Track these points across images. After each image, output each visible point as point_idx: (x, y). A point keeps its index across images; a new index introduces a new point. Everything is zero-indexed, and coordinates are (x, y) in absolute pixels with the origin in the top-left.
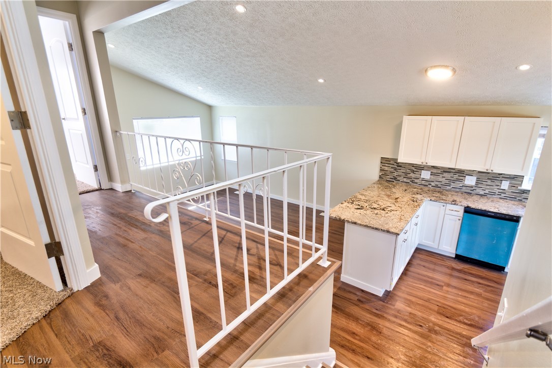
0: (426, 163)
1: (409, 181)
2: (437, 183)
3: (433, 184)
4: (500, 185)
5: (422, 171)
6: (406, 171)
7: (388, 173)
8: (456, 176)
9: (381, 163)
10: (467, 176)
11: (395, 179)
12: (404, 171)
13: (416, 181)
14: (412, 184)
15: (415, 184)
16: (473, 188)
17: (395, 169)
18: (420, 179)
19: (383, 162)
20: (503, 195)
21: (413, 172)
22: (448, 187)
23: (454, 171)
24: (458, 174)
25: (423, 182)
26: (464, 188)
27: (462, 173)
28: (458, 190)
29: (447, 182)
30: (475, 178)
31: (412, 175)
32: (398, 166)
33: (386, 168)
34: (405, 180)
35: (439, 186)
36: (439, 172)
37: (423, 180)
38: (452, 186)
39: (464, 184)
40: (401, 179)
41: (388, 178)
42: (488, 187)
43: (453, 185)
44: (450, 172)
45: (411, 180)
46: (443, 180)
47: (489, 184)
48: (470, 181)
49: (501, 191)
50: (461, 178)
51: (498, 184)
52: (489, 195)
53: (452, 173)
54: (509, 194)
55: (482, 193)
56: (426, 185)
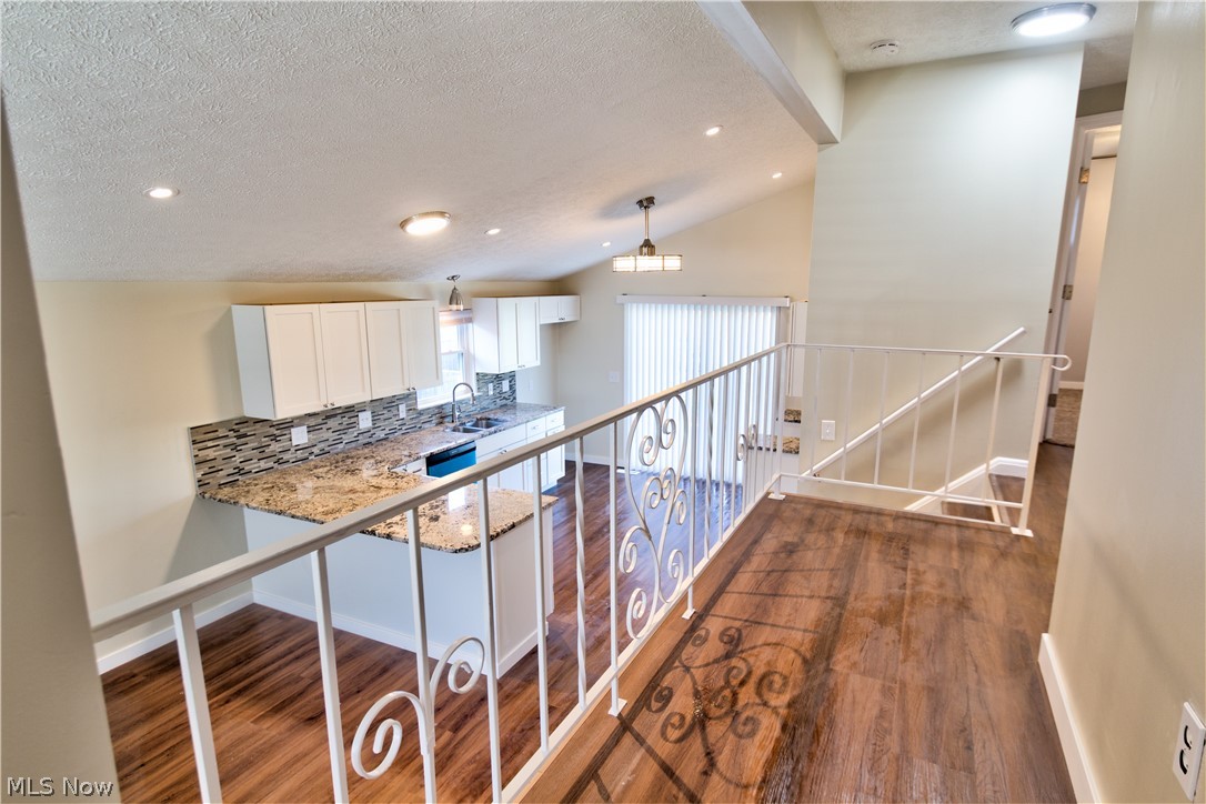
1: (271, 464)
2: (322, 445)
3: (316, 450)
4: (398, 413)
5: (292, 430)
6: (260, 442)
7: (218, 464)
8: (346, 420)
9: (194, 442)
10: (360, 414)
11: (240, 471)
12: (255, 445)
13: (286, 457)
14: (280, 467)
15: (285, 466)
16: (372, 433)
17: (235, 447)
18: (293, 450)
19: (198, 438)
20: (404, 428)
21: (275, 438)
22: (341, 446)
23: (340, 412)
24: (348, 415)
25: (300, 454)
26: (360, 437)
27: (351, 411)
28: (353, 445)
29: (335, 436)
30: (370, 413)
31: (275, 447)
32: (238, 437)
33: (211, 453)
34: (263, 464)
35: (327, 449)
36: (320, 421)
37: (298, 448)
38: (344, 442)
39: (359, 430)
40: (253, 466)
41: (222, 477)
42: (387, 422)
43: (346, 439)
44: (335, 415)
45: (275, 459)
46: (329, 435)
47: (386, 416)
48: (365, 421)
49: (400, 422)
50: (353, 420)
51: (396, 412)
52: (390, 436)
53: (339, 417)
54: (409, 424)
55: (383, 436)
56: (305, 457)
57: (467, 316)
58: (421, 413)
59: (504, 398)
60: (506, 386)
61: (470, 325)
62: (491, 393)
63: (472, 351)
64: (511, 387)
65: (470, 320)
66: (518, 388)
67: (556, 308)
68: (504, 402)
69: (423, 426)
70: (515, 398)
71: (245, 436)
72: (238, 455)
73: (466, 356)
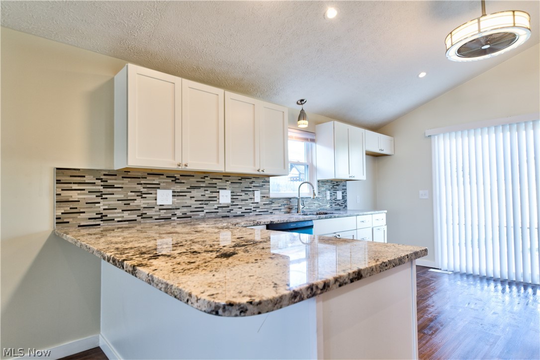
0: (186, 166)
1: (134, 217)
2: (185, 210)
3: (179, 213)
4: (253, 197)
5: (158, 191)
6: (126, 195)
7: (81, 207)
8: (208, 194)
9: (58, 182)
10: (221, 191)
11: (102, 217)
12: (121, 196)
13: (150, 213)
14: (142, 221)
15: (148, 221)
16: (230, 208)
17: (101, 195)
18: (157, 208)
19: (63, 179)
20: (258, 210)
21: (141, 195)
22: (202, 214)
23: (204, 185)
24: (211, 189)
25: (163, 213)
26: (220, 210)
27: (214, 187)
28: (213, 215)
29: (198, 204)
30: (230, 191)
31: (140, 202)
32: (105, 187)
33: (75, 196)
34: (127, 216)
35: (189, 214)
36: (185, 189)
37: (162, 208)
38: (205, 211)
39: (219, 204)
40: (117, 215)
41: (83, 219)
42: (243, 203)
43: (207, 209)
44: (199, 187)
45: (139, 213)
46: (192, 202)
47: (244, 197)
48: (225, 197)
49: (255, 205)
50: (214, 194)
51: (251, 196)
52: (246, 215)
53: (202, 189)
54: (262, 208)
55: (239, 213)
56: (167, 217)
57: (312, 138)
58: (272, 201)
59: (338, 204)
60: (339, 195)
61: (314, 144)
62: (328, 198)
63: (314, 163)
64: (343, 197)
65: (313, 140)
66: (349, 198)
67: (378, 142)
68: (338, 207)
69: (274, 212)
70: (346, 206)
71: (112, 187)
72: (102, 202)
73: (310, 167)
